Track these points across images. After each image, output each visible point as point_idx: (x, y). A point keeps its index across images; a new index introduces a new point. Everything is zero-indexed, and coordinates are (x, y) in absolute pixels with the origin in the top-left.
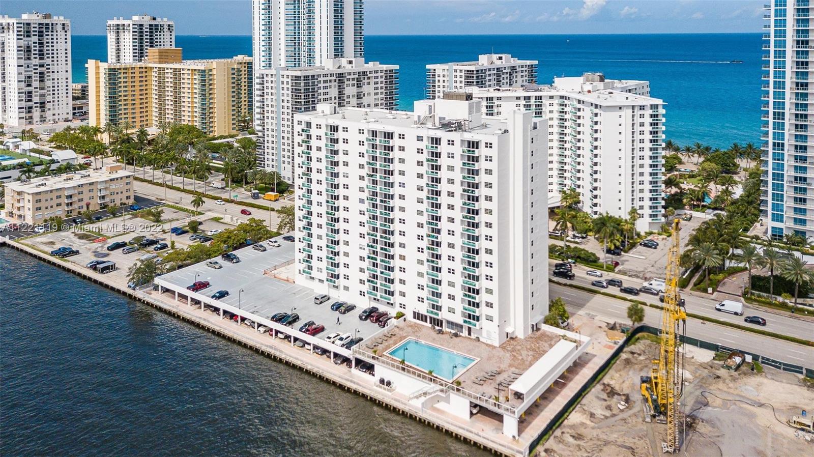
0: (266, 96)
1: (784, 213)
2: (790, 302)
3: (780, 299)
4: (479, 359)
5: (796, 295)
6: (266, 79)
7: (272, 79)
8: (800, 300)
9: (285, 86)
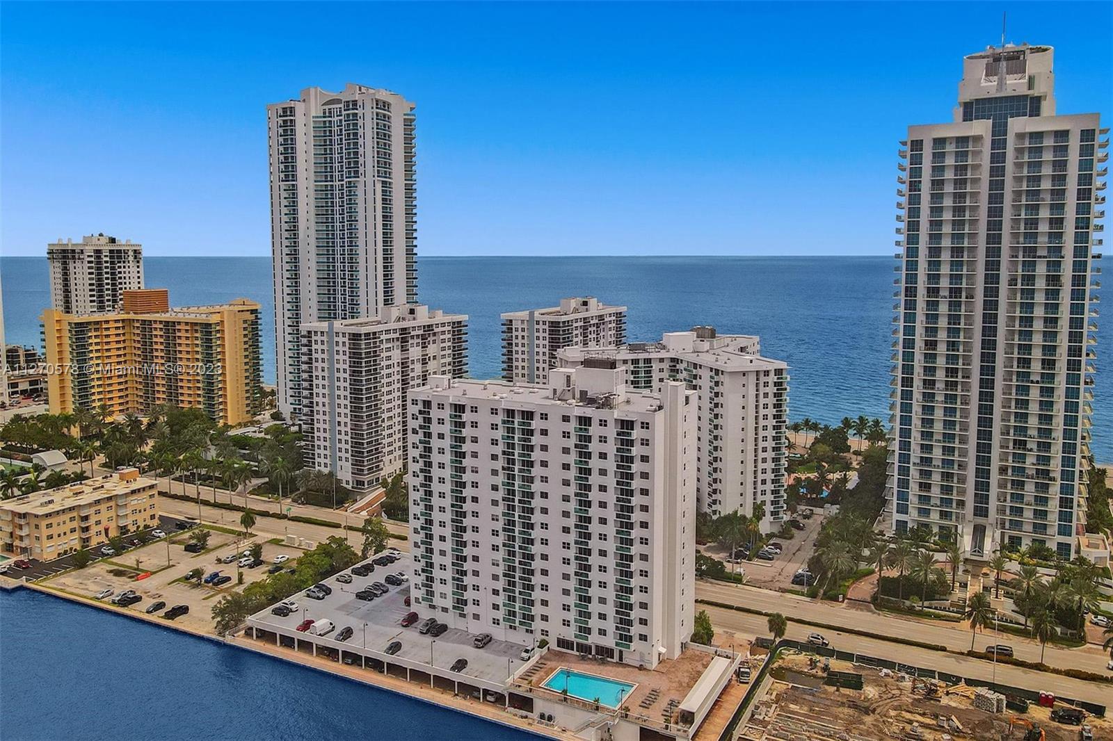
0: (315, 364)
1: (909, 503)
2: (918, 606)
3: (908, 603)
4: (637, 684)
5: (924, 599)
6: (314, 338)
7: (323, 338)
8: (926, 603)
9: (341, 348)
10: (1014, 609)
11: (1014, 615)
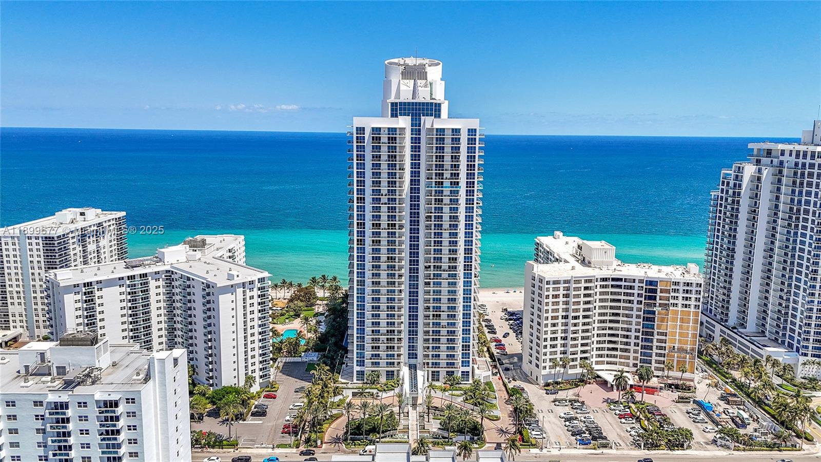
1: (365, 359)
2: (376, 438)
10: (439, 427)
11: (440, 432)
